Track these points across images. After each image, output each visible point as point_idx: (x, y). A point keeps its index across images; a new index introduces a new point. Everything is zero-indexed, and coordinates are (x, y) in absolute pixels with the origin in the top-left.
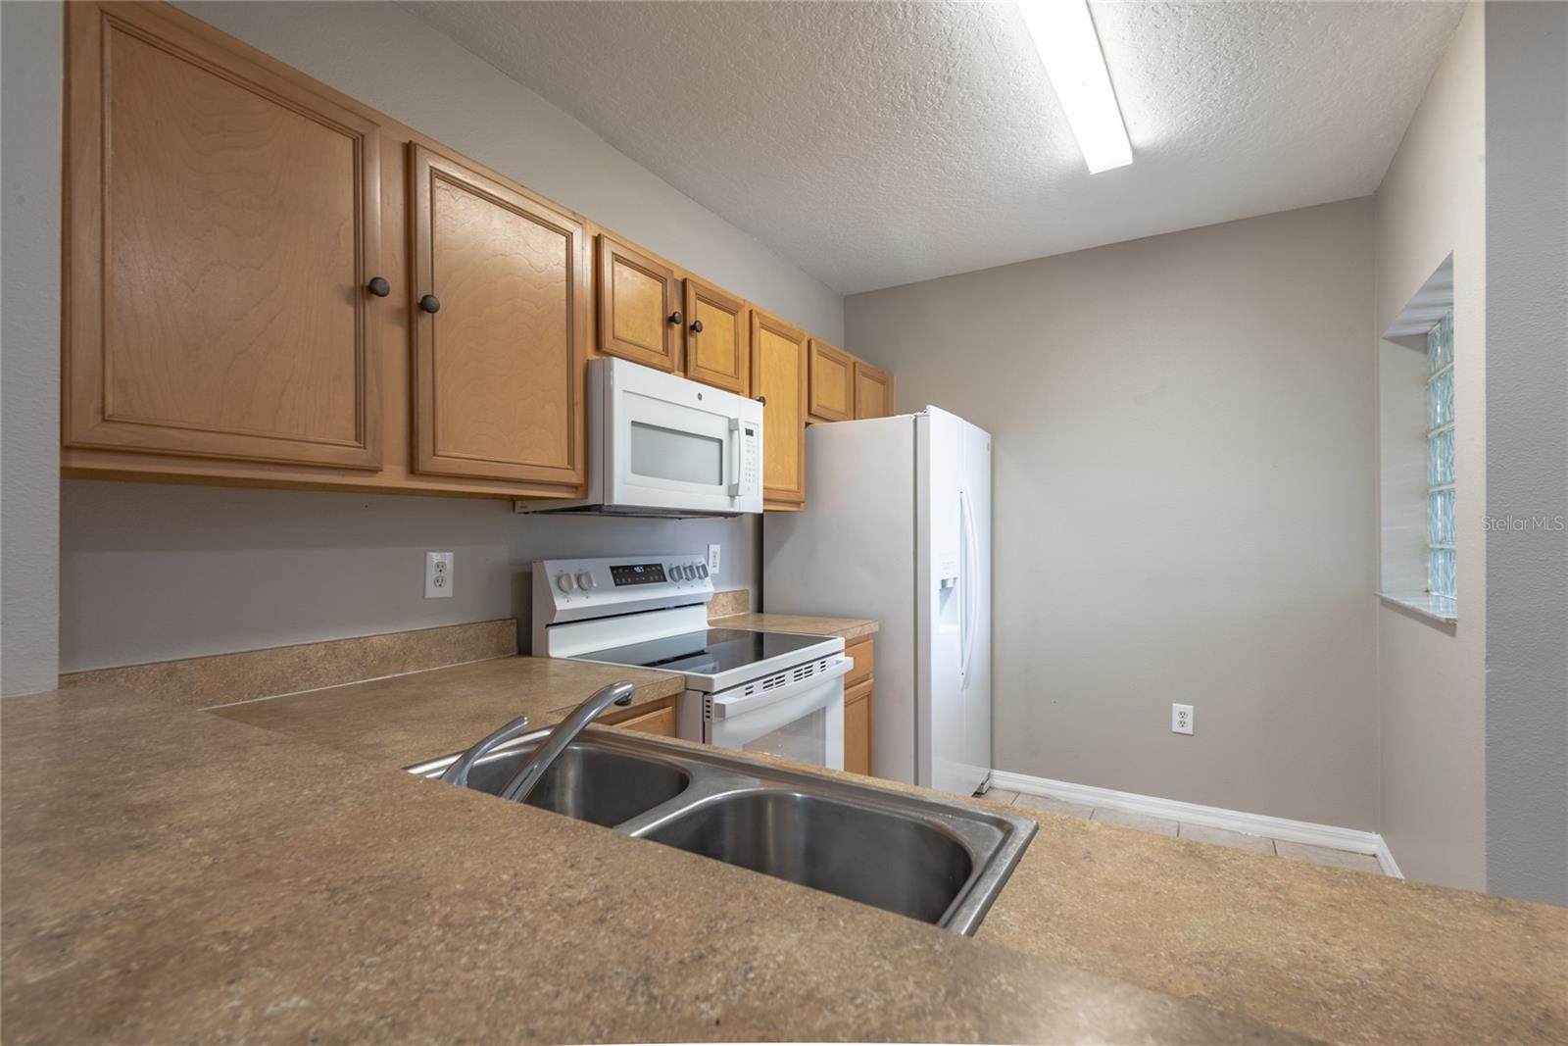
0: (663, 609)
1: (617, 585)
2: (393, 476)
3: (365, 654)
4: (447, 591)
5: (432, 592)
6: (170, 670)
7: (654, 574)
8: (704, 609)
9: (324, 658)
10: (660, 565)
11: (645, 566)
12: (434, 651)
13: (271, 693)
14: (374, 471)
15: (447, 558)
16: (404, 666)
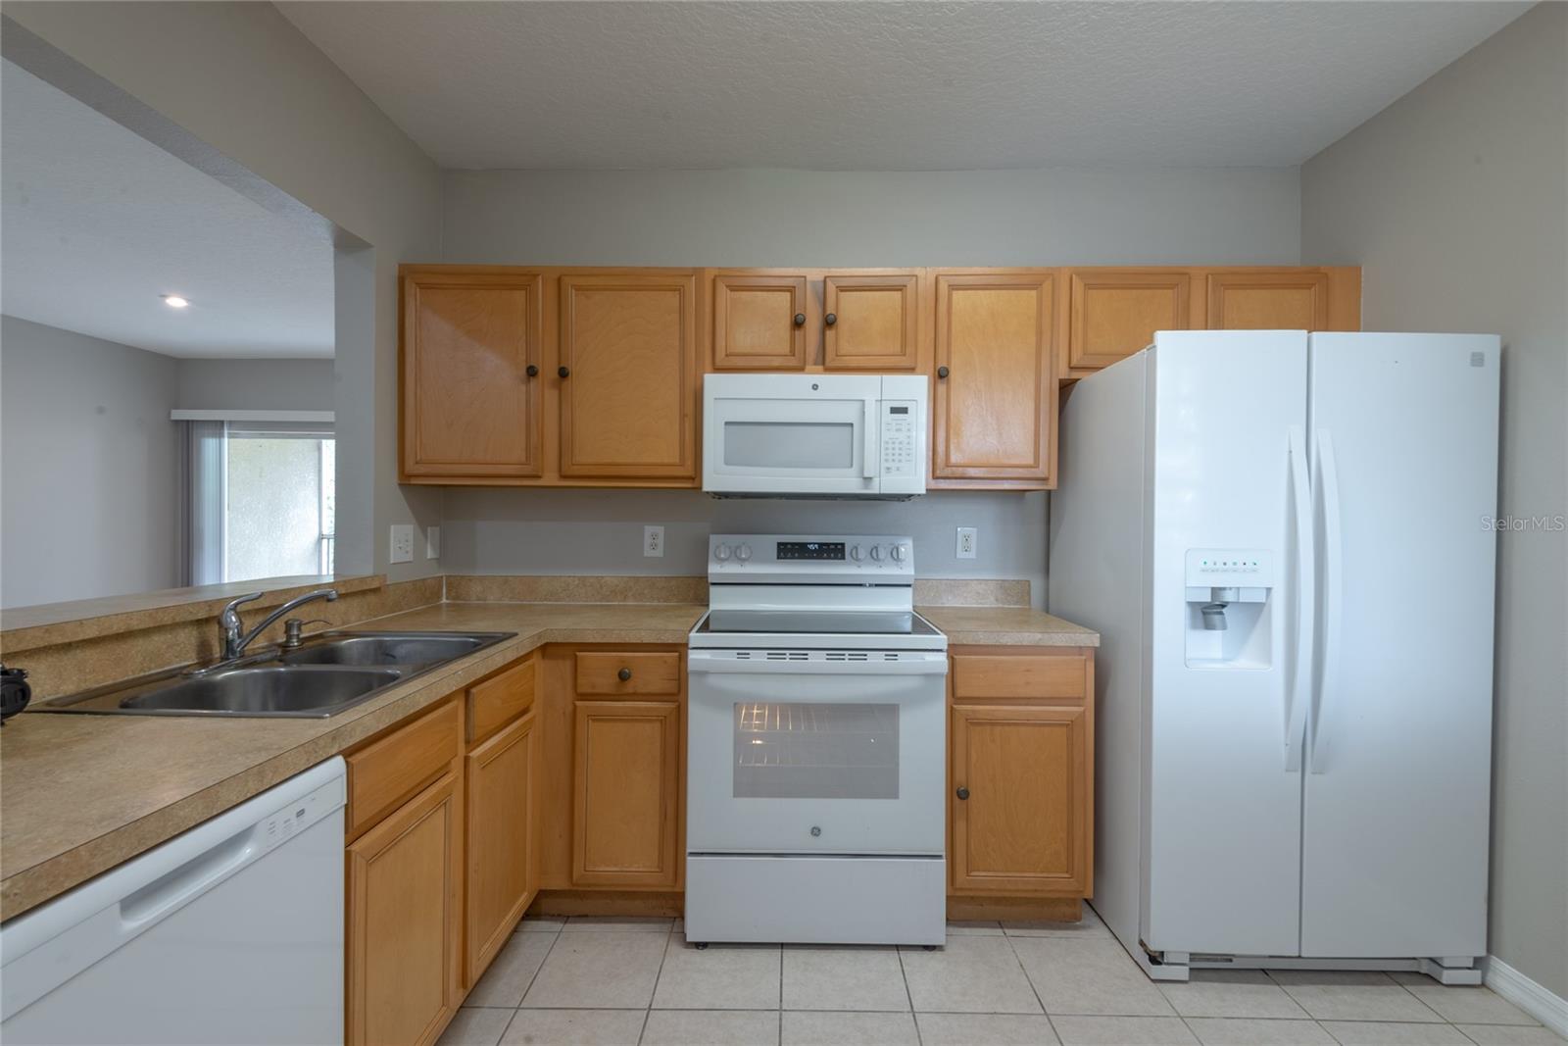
0: (861, 585)
1: (778, 558)
2: (550, 479)
3: (601, 587)
4: (659, 553)
5: (648, 552)
6: (506, 580)
7: (833, 551)
8: (910, 590)
9: (578, 586)
10: (843, 545)
11: (820, 545)
12: (646, 592)
13: (550, 601)
14: (538, 477)
15: (660, 530)
16: (625, 598)
